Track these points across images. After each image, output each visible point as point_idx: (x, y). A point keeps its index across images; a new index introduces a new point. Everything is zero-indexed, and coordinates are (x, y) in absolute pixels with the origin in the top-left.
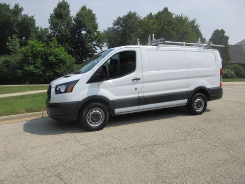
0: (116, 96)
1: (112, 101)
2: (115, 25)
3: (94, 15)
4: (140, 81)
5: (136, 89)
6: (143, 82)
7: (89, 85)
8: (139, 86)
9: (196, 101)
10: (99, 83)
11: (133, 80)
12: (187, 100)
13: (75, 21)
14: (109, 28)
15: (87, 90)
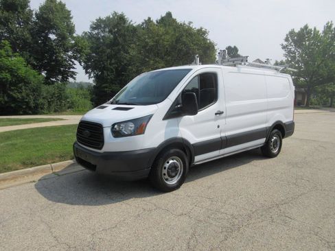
0: (197, 137)
1: (193, 145)
2: (93, 28)
3: (69, 12)
4: (223, 115)
5: (218, 127)
6: (225, 117)
7: (166, 121)
8: (221, 122)
9: (273, 140)
10: (178, 119)
11: (216, 114)
12: (265, 139)
13: (38, 18)
14: (86, 33)
15: (164, 131)
